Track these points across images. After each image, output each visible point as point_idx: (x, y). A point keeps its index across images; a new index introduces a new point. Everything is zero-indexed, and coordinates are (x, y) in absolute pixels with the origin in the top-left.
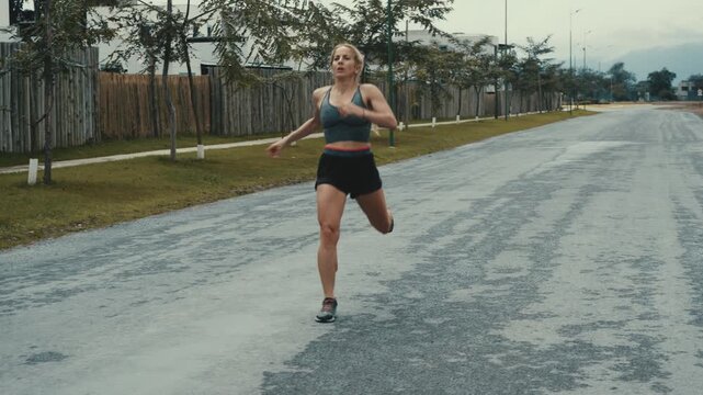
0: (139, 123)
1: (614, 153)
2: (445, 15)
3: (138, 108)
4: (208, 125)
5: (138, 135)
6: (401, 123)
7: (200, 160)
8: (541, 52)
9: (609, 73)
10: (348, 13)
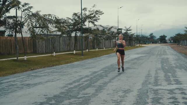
0: (12, 50)
1: (141, 58)
2: (98, 21)
3: (11, 46)
4: (32, 50)
5: (12, 54)
6: (87, 50)
7: (25, 60)
8: (129, 30)
9: (149, 36)
10: (71, 20)
